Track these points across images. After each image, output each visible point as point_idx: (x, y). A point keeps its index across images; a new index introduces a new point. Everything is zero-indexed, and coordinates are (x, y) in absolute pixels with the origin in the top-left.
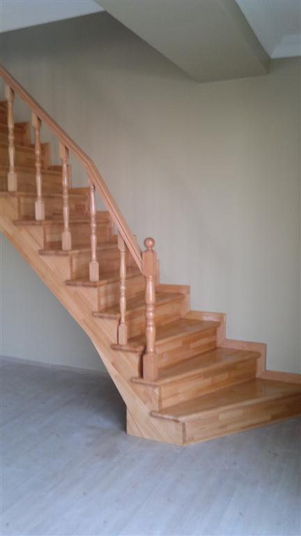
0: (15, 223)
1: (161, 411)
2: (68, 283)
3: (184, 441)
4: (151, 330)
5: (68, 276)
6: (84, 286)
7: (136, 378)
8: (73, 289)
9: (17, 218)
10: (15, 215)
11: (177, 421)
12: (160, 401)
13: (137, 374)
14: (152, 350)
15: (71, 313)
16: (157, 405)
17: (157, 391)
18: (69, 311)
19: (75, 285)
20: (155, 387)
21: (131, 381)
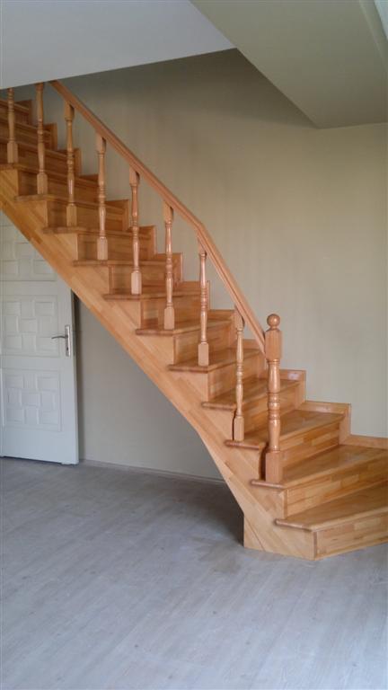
0: (105, 297)
1: (286, 519)
2: (171, 368)
3: (316, 555)
4: (276, 423)
5: (171, 360)
6: (191, 371)
7: (256, 481)
8: (177, 375)
9: (107, 291)
10: (106, 288)
11: (307, 531)
12: (286, 508)
13: (257, 475)
14: (275, 447)
15: (174, 403)
16: (283, 512)
17: (282, 495)
18: (172, 401)
19: (181, 371)
20: (280, 490)
21: (251, 483)
